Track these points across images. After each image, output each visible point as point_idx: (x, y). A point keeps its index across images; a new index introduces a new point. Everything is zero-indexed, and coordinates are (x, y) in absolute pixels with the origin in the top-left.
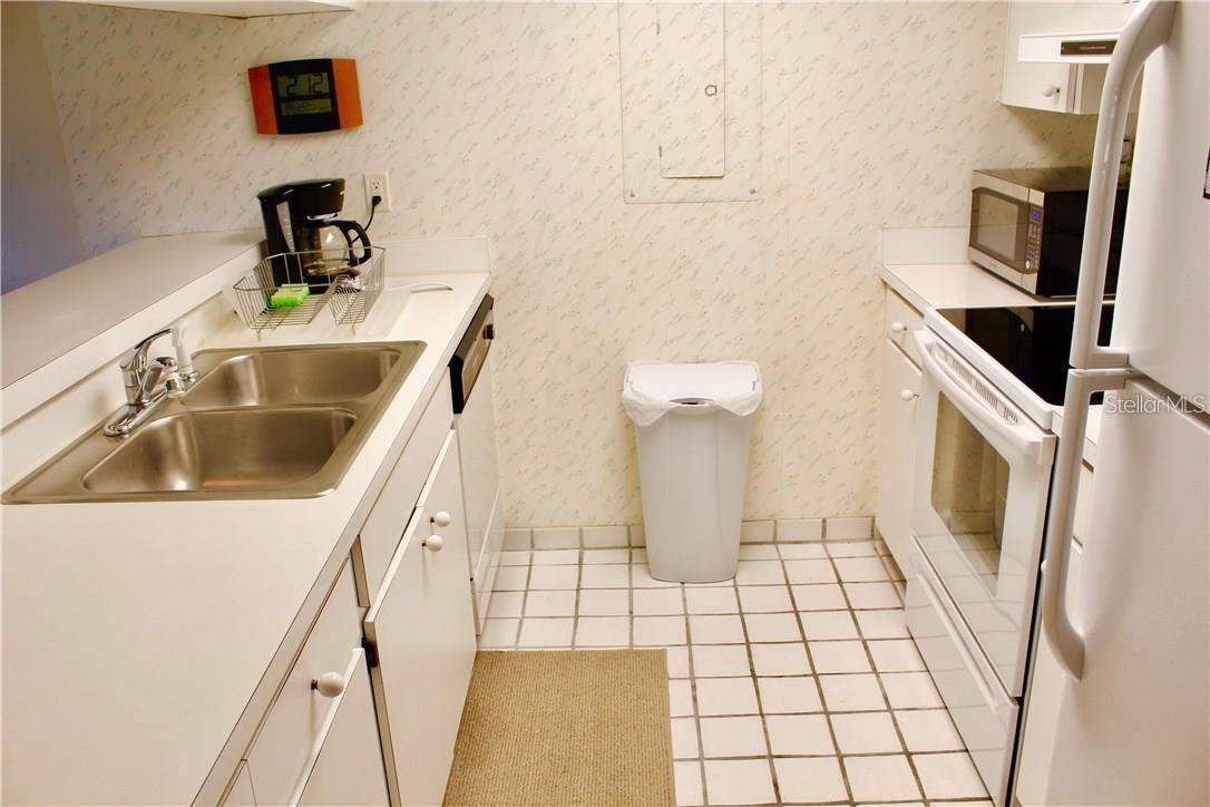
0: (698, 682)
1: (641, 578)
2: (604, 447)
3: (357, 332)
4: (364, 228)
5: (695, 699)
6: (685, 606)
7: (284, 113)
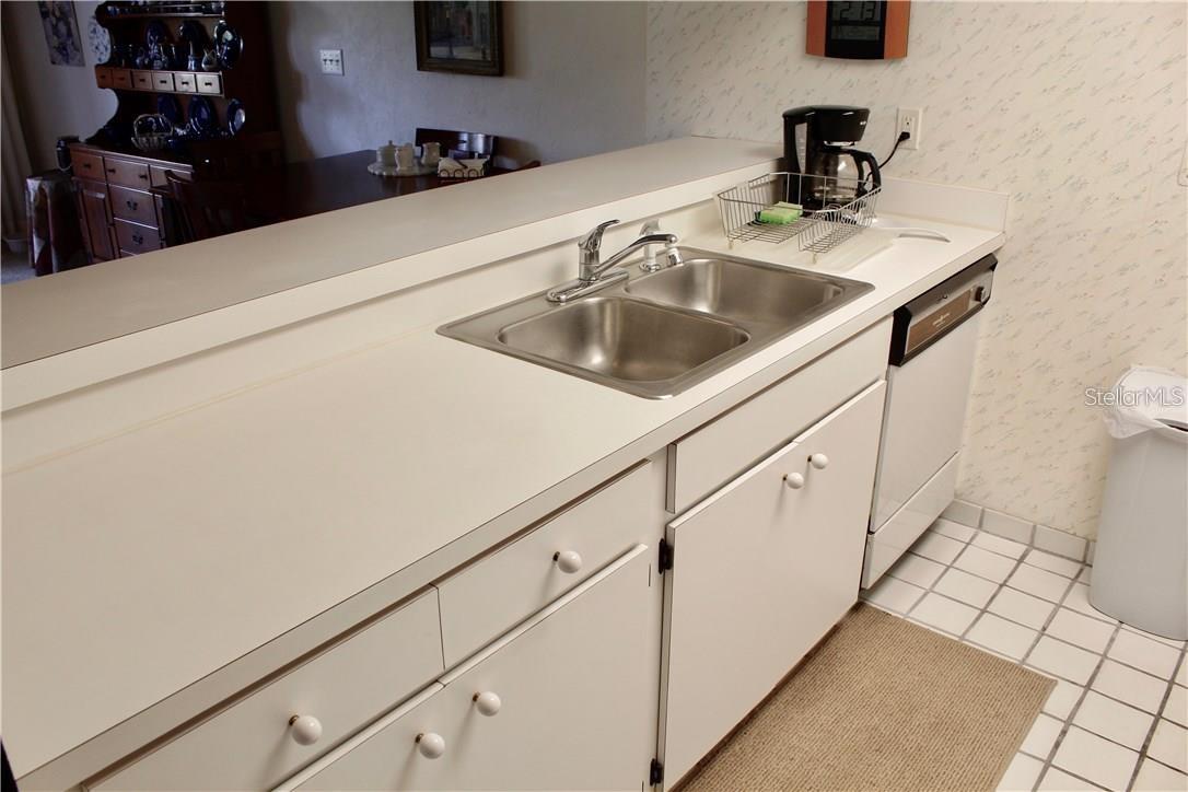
0: (1072, 730)
1: (1077, 599)
2: (1084, 448)
3: (819, 262)
4: (879, 165)
5: (1057, 745)
6: (1109, 645)
7: (833, 37)
